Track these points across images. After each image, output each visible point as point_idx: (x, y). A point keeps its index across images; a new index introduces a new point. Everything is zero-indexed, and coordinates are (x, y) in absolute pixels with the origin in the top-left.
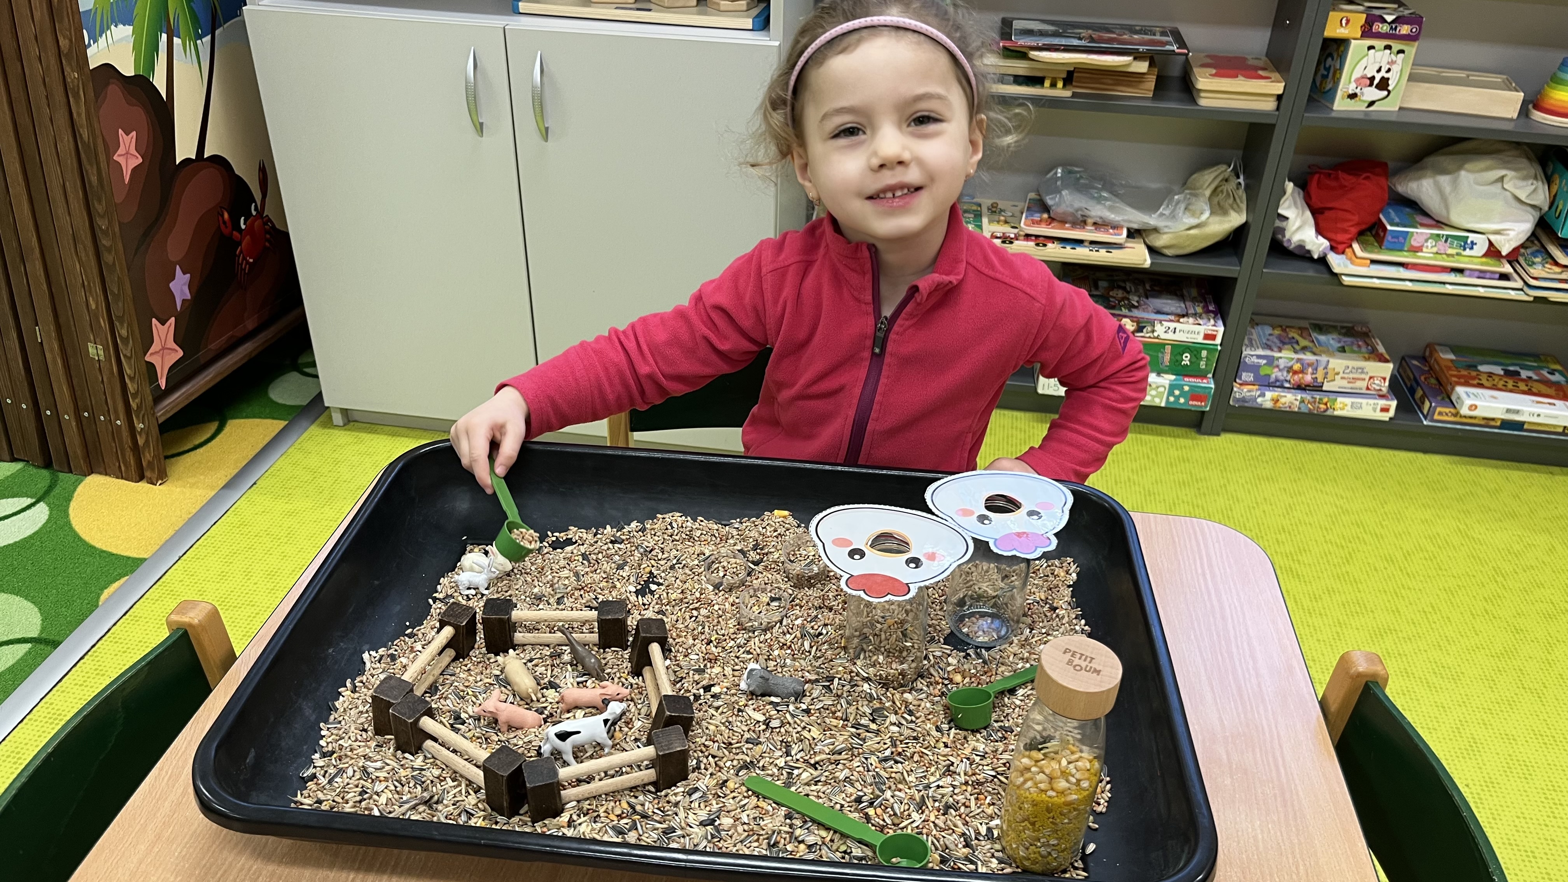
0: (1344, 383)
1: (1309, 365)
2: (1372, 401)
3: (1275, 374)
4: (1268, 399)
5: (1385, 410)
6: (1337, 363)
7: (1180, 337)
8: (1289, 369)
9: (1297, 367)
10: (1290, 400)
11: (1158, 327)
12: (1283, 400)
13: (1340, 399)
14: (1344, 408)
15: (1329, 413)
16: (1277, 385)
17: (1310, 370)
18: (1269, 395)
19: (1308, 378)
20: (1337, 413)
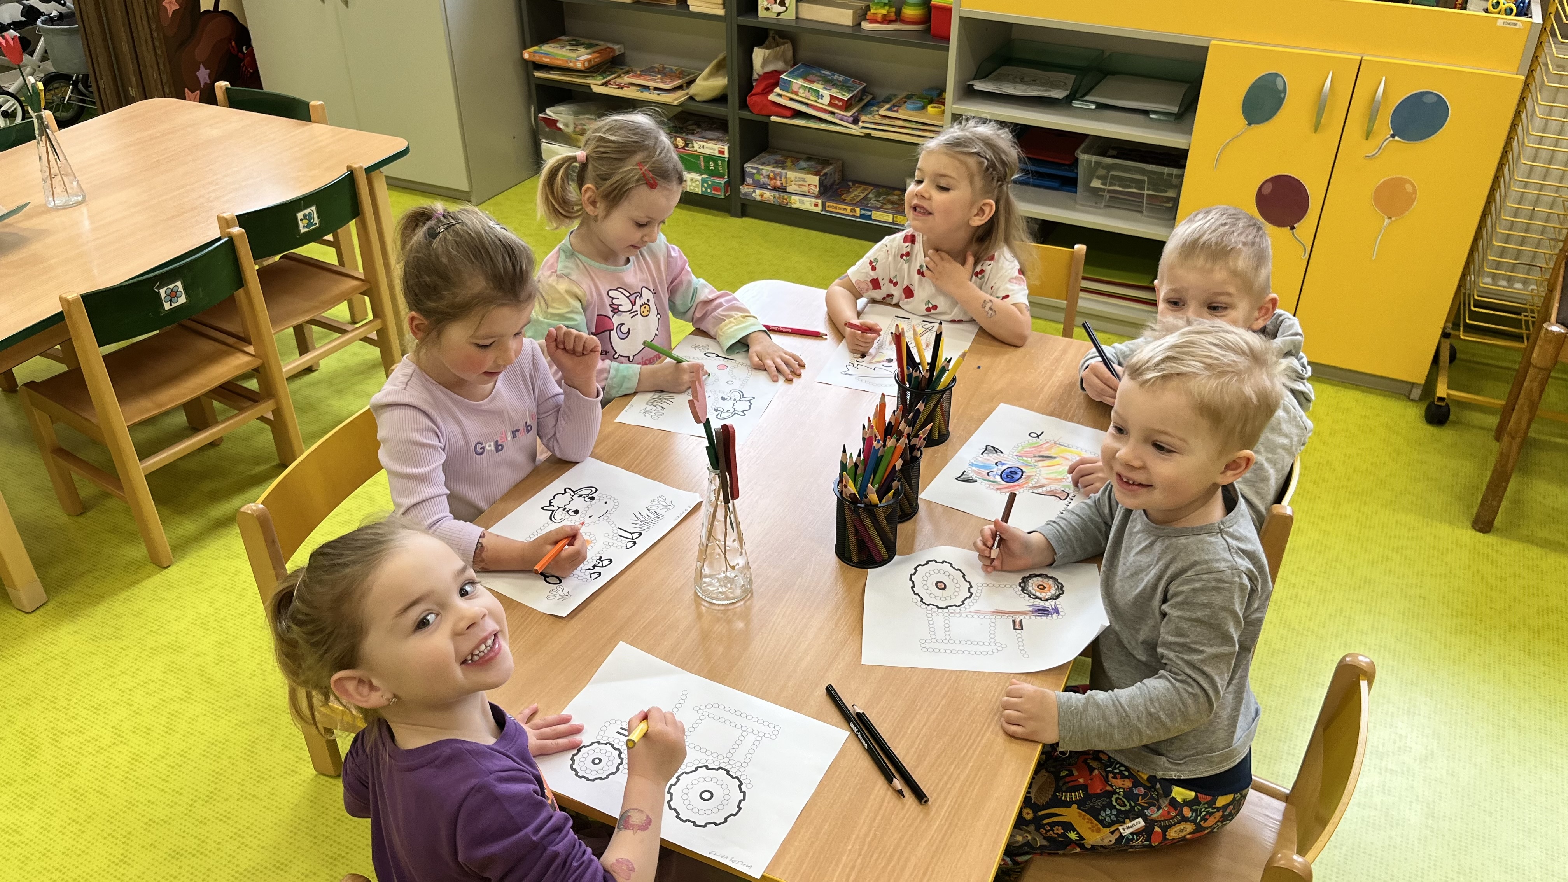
0: (796, 187)
1: (778, 174)
2: (809, 199)
3: (763, 180)
4: (757, 194)
5: (816, 205)
6: (791, 175)
7: (707, 151)
8: (768, 176)
9: (772, 175)
10: (769, 196)
11: (695, 144)
12: (765, 196)
13: (793, 197)
14: (796, 202)
15: (789, 206)
16: (763, 186)
17: (778, 178)
18: (758, 191)
19: (778, 183)
20: (793, 206)
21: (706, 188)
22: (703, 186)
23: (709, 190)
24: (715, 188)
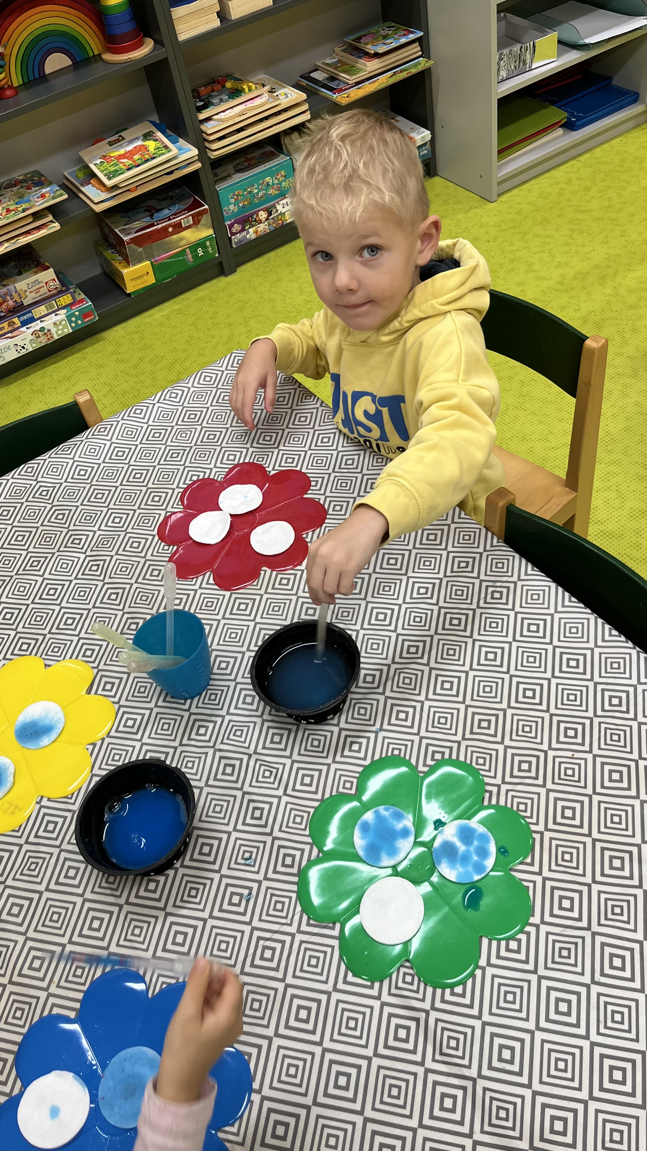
21: (76, 322)
22: (70, 322)
23: (80, 322)
24: (85, 315)
